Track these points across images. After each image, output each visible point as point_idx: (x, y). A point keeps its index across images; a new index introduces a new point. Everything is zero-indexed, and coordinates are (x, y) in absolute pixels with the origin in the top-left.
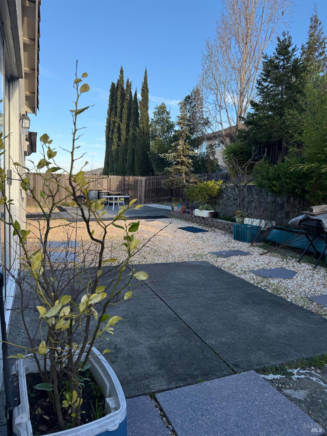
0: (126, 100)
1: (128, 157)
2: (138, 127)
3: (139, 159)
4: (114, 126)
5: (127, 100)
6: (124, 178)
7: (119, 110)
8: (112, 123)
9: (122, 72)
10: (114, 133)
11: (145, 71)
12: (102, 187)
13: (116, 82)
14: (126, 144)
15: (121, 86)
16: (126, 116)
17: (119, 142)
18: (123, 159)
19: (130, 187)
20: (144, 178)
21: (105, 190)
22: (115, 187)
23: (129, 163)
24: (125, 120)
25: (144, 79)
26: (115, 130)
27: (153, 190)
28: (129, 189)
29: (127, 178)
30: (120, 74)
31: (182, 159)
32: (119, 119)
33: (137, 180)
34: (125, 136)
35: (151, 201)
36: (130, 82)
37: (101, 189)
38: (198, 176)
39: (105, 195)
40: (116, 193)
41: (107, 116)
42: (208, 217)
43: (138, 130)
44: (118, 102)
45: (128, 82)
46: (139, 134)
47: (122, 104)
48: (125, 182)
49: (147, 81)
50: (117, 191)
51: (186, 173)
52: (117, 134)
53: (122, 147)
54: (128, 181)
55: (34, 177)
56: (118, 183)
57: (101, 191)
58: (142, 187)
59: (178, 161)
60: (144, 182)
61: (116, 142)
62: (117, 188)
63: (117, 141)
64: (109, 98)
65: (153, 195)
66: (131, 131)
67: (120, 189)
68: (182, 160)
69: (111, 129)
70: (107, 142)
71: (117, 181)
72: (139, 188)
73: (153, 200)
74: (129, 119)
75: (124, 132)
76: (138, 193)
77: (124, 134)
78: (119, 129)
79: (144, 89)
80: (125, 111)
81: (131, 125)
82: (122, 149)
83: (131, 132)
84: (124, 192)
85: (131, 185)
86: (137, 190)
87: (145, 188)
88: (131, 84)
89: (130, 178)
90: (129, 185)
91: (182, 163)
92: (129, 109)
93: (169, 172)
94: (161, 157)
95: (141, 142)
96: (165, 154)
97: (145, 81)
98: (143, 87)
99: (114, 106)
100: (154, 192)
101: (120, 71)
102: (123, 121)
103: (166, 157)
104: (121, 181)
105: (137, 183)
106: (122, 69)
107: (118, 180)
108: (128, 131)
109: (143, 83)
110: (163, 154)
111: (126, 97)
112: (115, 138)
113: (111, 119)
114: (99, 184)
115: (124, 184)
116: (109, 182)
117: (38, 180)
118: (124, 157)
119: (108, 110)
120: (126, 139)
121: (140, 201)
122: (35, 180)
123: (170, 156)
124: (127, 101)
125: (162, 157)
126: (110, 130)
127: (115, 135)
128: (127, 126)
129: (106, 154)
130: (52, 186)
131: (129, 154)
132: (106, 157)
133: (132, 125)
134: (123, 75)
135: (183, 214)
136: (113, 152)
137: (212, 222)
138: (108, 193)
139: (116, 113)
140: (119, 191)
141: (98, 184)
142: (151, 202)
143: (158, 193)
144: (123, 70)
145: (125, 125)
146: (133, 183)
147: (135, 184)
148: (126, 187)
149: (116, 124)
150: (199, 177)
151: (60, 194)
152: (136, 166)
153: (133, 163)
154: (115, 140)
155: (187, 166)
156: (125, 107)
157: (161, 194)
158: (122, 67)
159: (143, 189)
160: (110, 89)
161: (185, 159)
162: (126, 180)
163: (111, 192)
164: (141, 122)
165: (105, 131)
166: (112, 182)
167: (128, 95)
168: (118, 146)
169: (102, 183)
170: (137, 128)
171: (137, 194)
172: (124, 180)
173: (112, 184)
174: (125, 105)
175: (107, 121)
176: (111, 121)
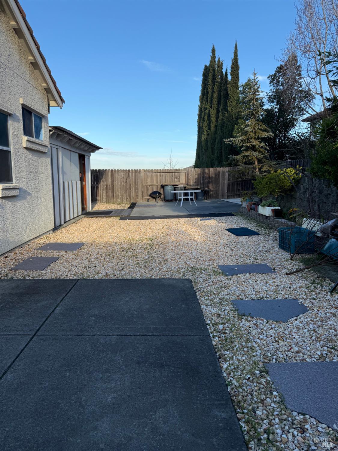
0: (216, 82)
1: (216, 146)
2: (227, 110)
3: (227, 148)
4: (205, 113)
5: (218, 82)
6: (204, 171)
7: (210, 94)
8: (203, 110)
9: (213, 51)
10: (204, 121)
11: (235, 46)
12: (179, 181)
13: (208, 65)
14: (215, 132)
15: (212, 68)
16: (216, 100)
17: (209, 131)
18: (212, 149)
19: (210, 181)
20: (227, 169)
21: (182, 184)
22: (193, 180)
23: (217, 154)
24: (215, 106)
25: (234, 55)
26: (206, 117)
27: (239, 183)
28: (209, 182)
29: (207, 170)
30: (211, 54)
31: (252, 143)
32: (210, 105)
33: (219, 172)
34: (214, 123)
35: (236, 195)
36: (221, 61)
37: (177, 183)
38: (274, 163)
39: (181, 190)
40: (193, 187)
41: (199, 104)
42: (270, 215)
43: (226, 115)
44: (209, 86)
45: (219, 61)
46: (227, 118)
47: (213, 89)
48: (205, 175)
49: (237, 56)
50: (195, 186)
51: (260, 161)
52: (208, 122)
53: (211, 136)
54: (208, 173)
55: (111, 174)
56: (197, 176)
57: (176, 186)
58: (224, 180)
59: (247, 146)
60: (227, 174)
61: (206, 131)
62: (195, 182)
63: (207, 129)
64: (202, 83)
65: (238, 188)
66: (221, 116)
67: (199, 183)
68: (251, 145)
69: (202, 116)
70: (199, 132)
71: (196, 175)
72: (221, 181)
73: (238, 193)
74: (219, 104)
75: (213, 119)
76: (219, 186)
77: (214, 121)
78: (209, 116)
79: (233, 66)
80: (215, 95)
81: (220, 110)
82: (211, 138)
83: (221, 118)
84: (204, 186)
85: (212, 177)
86: (218, 183)
87: (229, 179)
88: (222, 64)
89: (211, 170)
90: (209, 177)
91: (253, 148)
92: (220, 91)
93: (234, 160)
94: (226, 142)
95: (229, 127)
96: (230, 138)
97: (234, 57)
98: (233, 64)
99: (205, 91)
100: (239, 184)
101: (211, 51)
102: (213, 106)
103: (232, 142)
104: (200, 174)
105: (219, 175)
106: (213, 48)
107: (197, 173)
108: (217, 117)
109: (233, 60)
110: (228, 139)
111: (217, 79)
112: (205, 126)
113: (202, 106)
114: (176, 178)
115: (204, 177)
116: (187, 175)
117: (115, 177)
118: (213, 146)
119: (200, 97)
120: (216, 126)
121: (222, 196)
122: (113, 177)
123: (237, 141)
124: (217, 84)
125: (228, 143)
126: (201, 118)
127: (206, 123)
128: (217, 111)
129: (197, 145)
130: (129, 182)
131: (218, 144)
132: (197, 148)
133: (222, 110)
134: (215, 54)
135: (249, 211)
136: (203, 142)
137: (274, 222)
138: (185, 187)
139: (207, 98)
140: (197, 185)
141: (174, 178)
142: (236, 197)
143: (245, 186)
144: (215, 49)
145: (215, 110)
146: (214, 176)
147: (216, 176)
148: (206, 181)
149: (207, 111)
150: (275, 165)
151: (137, 190)
152: (223, 156)
153: (221, 153)
154: (205, 129)
155: (260, 152)
156: (215, 90)
157: (248, 187)
158: (214, 46)
159: (226, 182)
160: (202, 73)
161: (255, 143)
162: (206, 173)
163: (187, 187)
164: (230, 104)
165: (197, 120)
166: (190, 175)
167: (219, 77)
168: (208, 135)
169: (180, 177)
170: (226, 112)
171: (219, 188)
172: (204, 172)
173: (190, 177)
174: (216, 88)
175: (199, 109)
176: (203, 108)
